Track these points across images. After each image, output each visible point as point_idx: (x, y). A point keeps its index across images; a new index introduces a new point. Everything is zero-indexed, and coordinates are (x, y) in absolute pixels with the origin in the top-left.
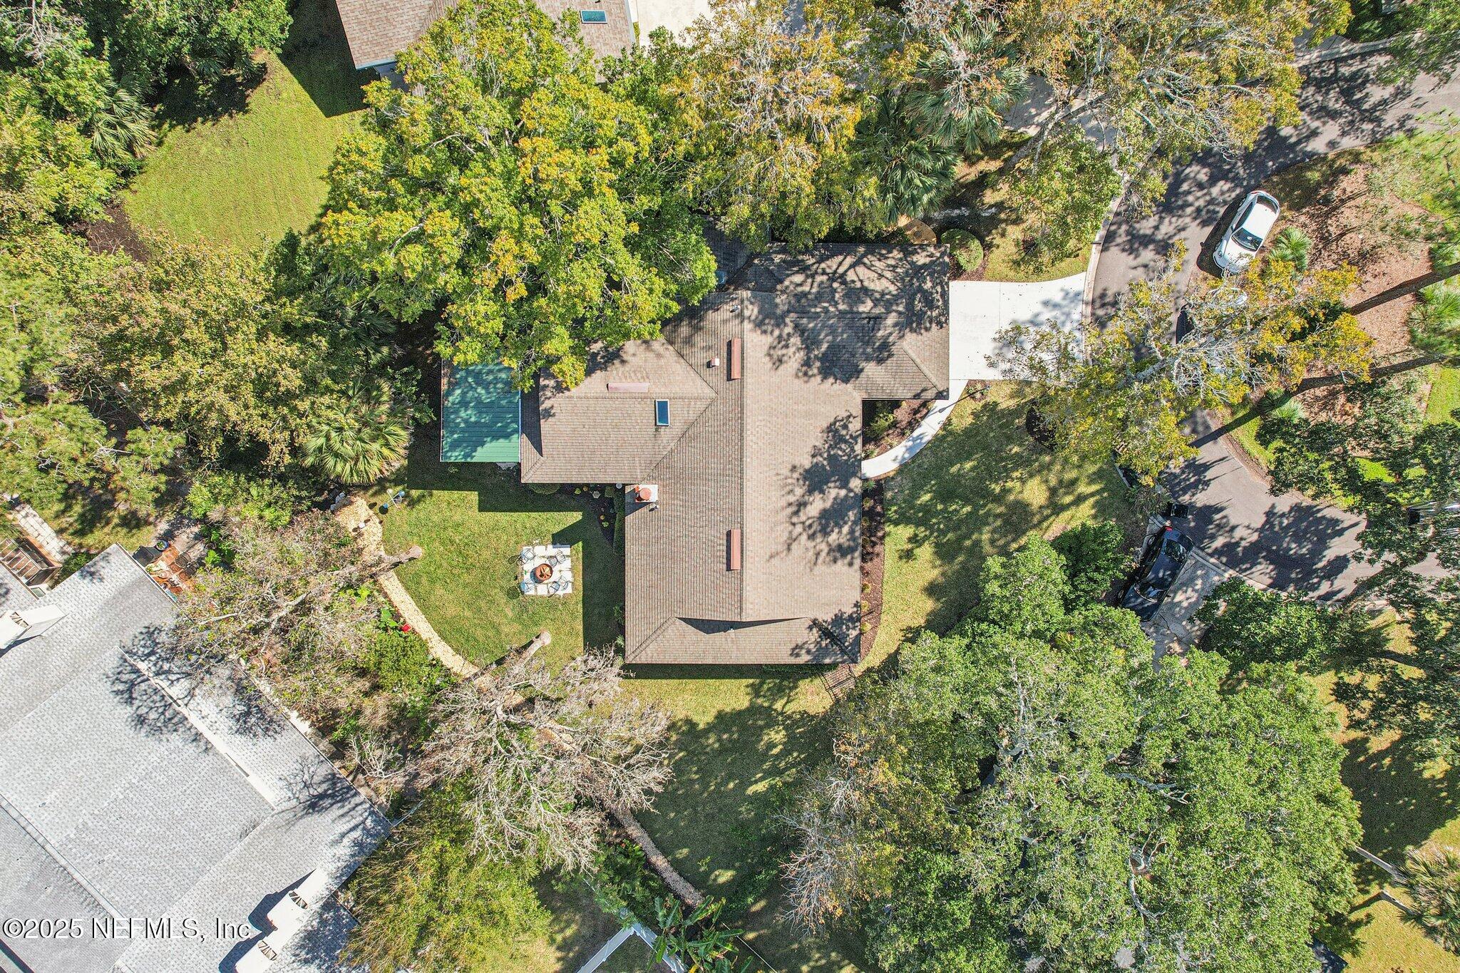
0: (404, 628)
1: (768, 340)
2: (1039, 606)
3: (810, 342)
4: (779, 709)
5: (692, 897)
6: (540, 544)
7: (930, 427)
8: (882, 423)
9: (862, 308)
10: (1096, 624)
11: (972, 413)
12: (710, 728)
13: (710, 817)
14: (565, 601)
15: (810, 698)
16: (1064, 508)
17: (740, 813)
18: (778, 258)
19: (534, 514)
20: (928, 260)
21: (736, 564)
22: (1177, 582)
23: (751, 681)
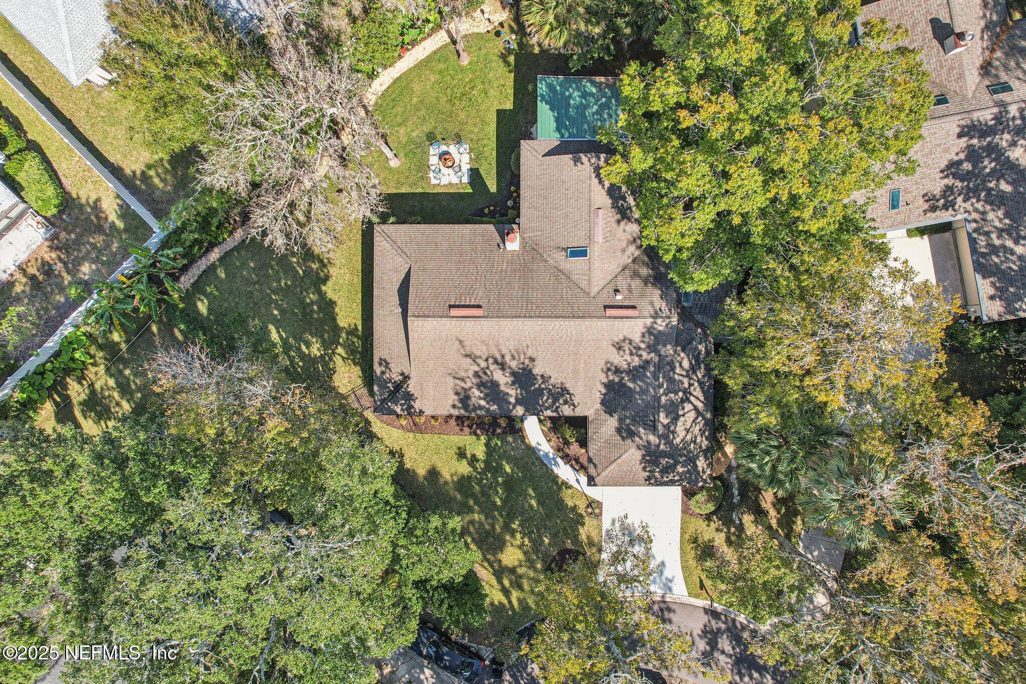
0: (404, 47)
1: (637, 338)
2: (420, 560)
3: (635, 373)
4: (337, 351)
5: (186, 281)
6: (471, 158)
7: (564, 472)
8: (568, 433)
9: (662, 415)
10: (405, 608)
11: (575, 506)
12: (322, 295)
13: (250, 295)
14: (425, 178)
15: (346, 375)
16: (500, 581)
17: (253, 320)
18: (701, 347)
19: (494, 153)
20: (700, 469)
21: (454, 312)
22: (440, 671)
23: (360, 328)
